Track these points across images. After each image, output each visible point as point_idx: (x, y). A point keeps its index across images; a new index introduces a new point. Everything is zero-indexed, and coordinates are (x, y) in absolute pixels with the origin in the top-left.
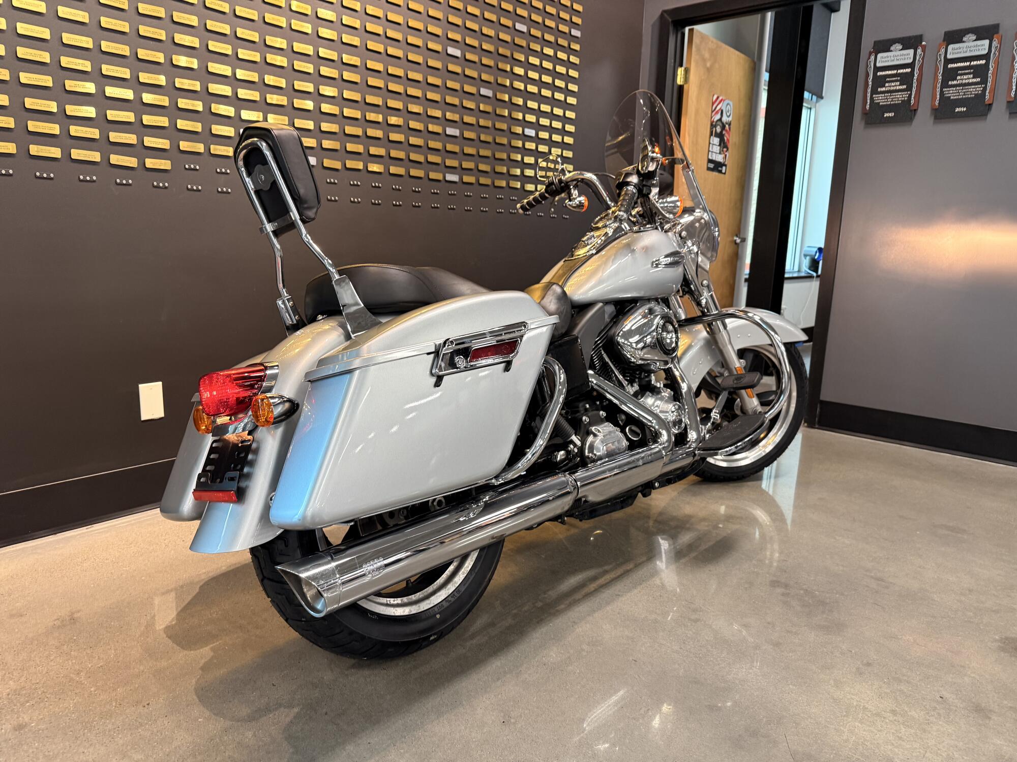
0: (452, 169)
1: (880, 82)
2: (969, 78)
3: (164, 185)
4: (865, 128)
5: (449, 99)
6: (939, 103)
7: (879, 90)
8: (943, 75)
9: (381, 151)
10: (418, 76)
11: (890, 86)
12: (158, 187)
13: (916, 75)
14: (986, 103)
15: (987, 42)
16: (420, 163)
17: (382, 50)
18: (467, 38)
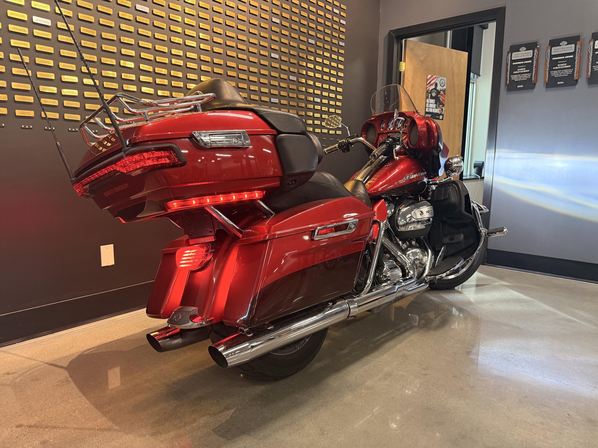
1: (514, 68)
2: (564, 66)
4: (507, 92)
5: (272, 82)
6: (548, 80)
7: (514, 72)
8: (549, 64)
10: (255, 70)
11: (520, 71)
13: (534, 64)
14: (575, 79)
15: (574, 45)
17: (235, 56)
18: (282, 48)
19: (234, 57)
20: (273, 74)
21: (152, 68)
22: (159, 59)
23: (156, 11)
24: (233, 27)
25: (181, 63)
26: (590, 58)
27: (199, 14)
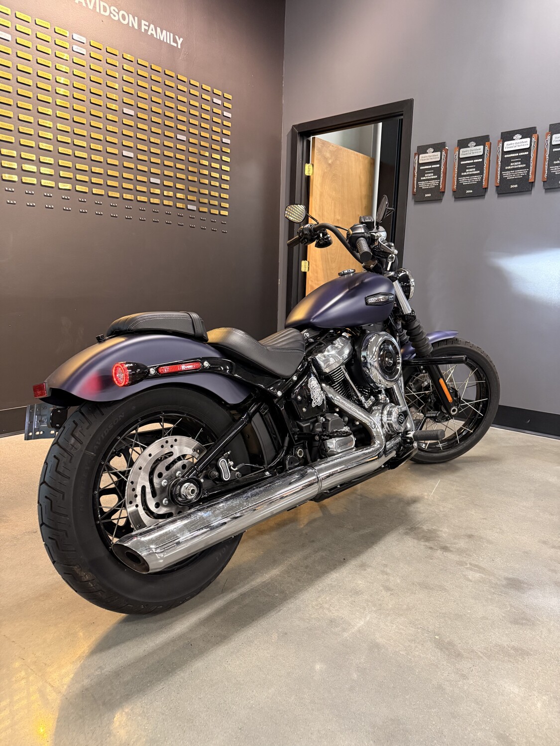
1: (421, 173)
2: (473, 171)
6: (457, 188)
7: (422, 179)
8: (457, 170)
10: (100, 170)
11: (428, 176)
13: (442, 169)
14: (484, 187)
15: (482, 147)
17: (71, 153)
18: (138, 145)
24: (67, 119)
26: (499, 162)
27: (17, 104)
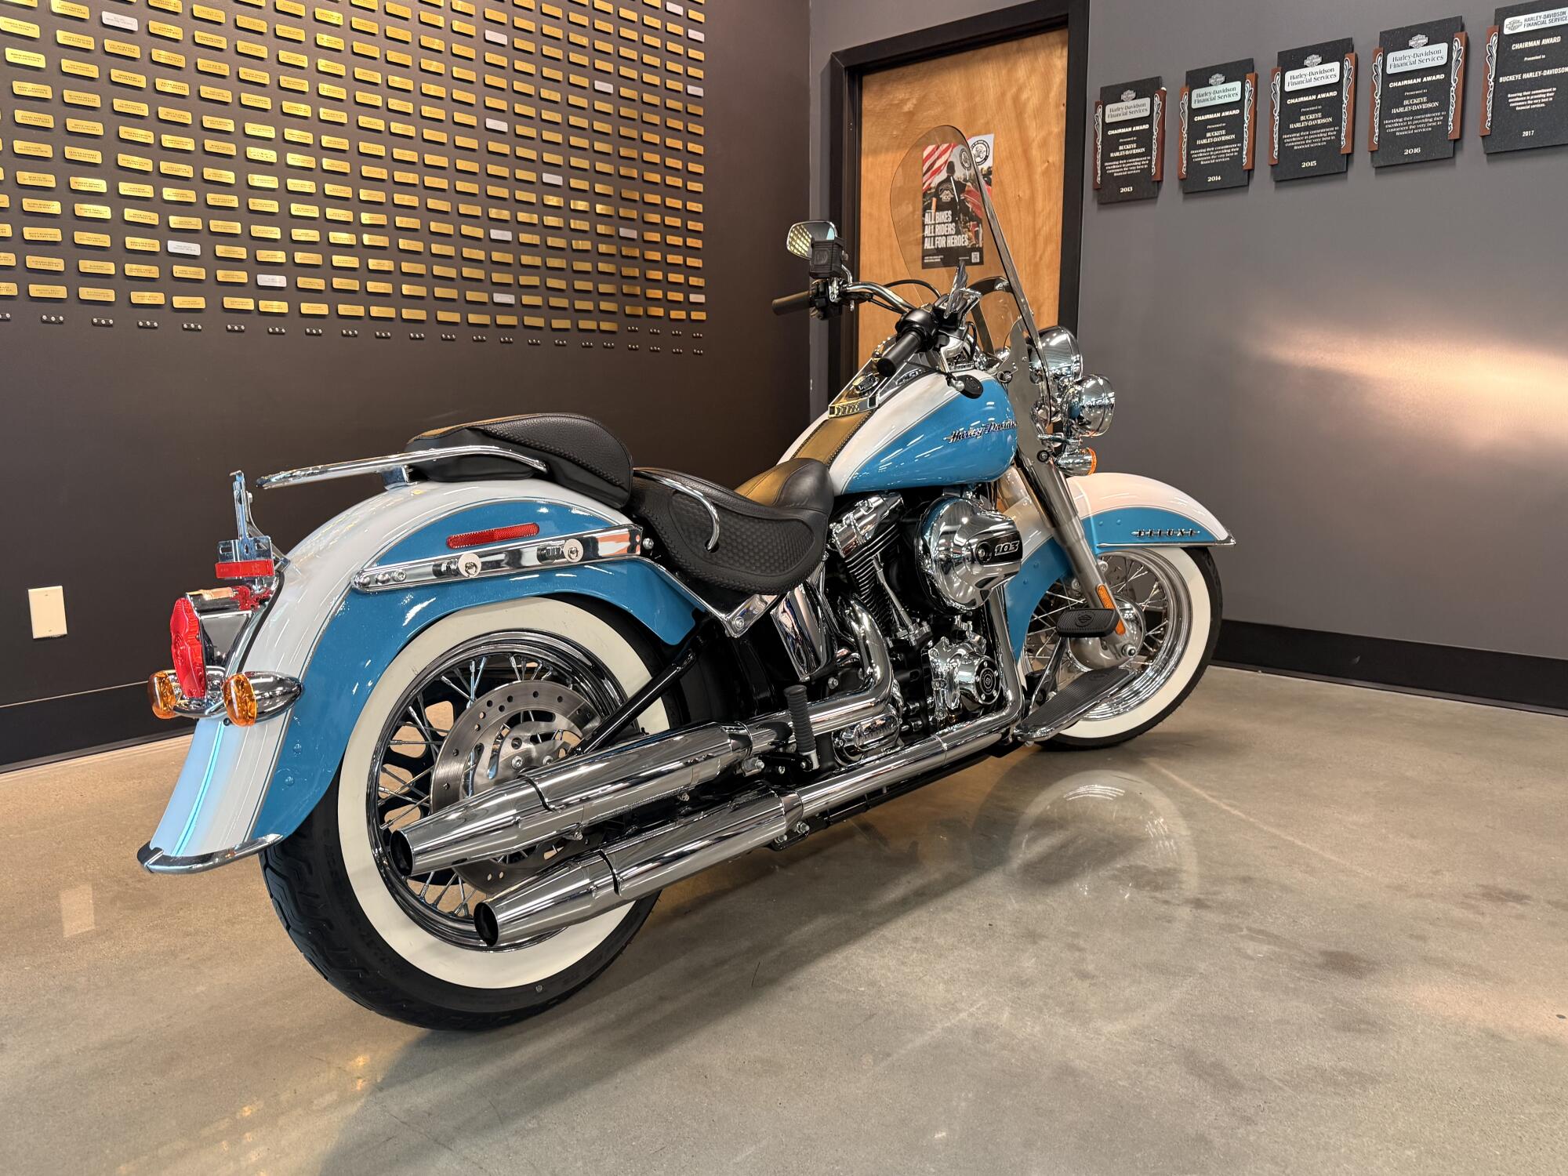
0: (503, 287)
1: (1111, 144)
2: (1221, 135)
3: (57, 318)
4: (1099, 209)
5: (492, 190)
6: (1187, 172)
7: (1112, 155)
8: (1188, 133)
9: (387, 265)
10: (443, 161)
11: (1125, 150)
12: (48, 322)
13: (1155, 133)
14: (1245, 168)
15: (1238, 85)
16: (452, 279)
17: (382, 128)
18: (516, 106)
19: (379, 132)
20: (492, 169)
21: (150, 162)
22: (168, 141)
23: (155, 27)
24: (374, 58)
25: (230, 149)
26: (1276, 115)
27: (275, 29)
